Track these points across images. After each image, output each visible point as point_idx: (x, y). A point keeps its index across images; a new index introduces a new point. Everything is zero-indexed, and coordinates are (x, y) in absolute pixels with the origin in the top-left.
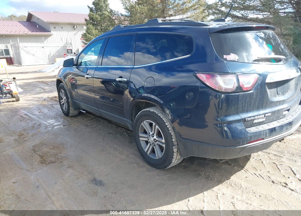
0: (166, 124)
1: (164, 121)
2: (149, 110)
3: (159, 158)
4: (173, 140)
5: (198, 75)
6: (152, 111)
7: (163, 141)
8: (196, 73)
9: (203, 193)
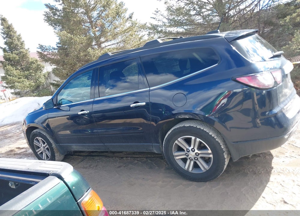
0: (210, 134)
1: (207, 131)
2: (183, 125)
3: (206, 171)
4: (222, 147)
5: (238, 79)
6: (188, 125)
7: (210, 151)
8: (236, 78)
9: (268, 187)
